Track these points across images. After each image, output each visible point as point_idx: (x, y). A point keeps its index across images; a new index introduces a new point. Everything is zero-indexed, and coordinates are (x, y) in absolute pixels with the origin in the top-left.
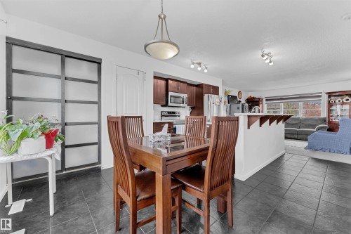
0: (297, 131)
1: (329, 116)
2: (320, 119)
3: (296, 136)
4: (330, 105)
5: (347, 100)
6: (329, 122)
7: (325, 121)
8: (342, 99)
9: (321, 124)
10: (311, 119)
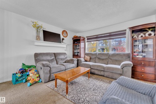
0: (104, 68)
1: (133, 52)
2: (124, 55)
3: (102, 73)
4: (134, 40)
5: (150, 35)
6: (133, 58)
7: (129, 57)
8: (145, 34)
9: (126, 60)
10: (118, 54)
